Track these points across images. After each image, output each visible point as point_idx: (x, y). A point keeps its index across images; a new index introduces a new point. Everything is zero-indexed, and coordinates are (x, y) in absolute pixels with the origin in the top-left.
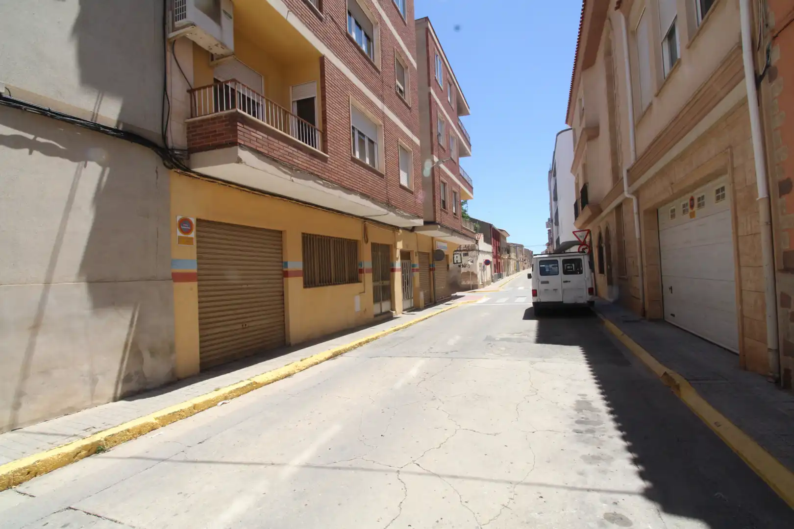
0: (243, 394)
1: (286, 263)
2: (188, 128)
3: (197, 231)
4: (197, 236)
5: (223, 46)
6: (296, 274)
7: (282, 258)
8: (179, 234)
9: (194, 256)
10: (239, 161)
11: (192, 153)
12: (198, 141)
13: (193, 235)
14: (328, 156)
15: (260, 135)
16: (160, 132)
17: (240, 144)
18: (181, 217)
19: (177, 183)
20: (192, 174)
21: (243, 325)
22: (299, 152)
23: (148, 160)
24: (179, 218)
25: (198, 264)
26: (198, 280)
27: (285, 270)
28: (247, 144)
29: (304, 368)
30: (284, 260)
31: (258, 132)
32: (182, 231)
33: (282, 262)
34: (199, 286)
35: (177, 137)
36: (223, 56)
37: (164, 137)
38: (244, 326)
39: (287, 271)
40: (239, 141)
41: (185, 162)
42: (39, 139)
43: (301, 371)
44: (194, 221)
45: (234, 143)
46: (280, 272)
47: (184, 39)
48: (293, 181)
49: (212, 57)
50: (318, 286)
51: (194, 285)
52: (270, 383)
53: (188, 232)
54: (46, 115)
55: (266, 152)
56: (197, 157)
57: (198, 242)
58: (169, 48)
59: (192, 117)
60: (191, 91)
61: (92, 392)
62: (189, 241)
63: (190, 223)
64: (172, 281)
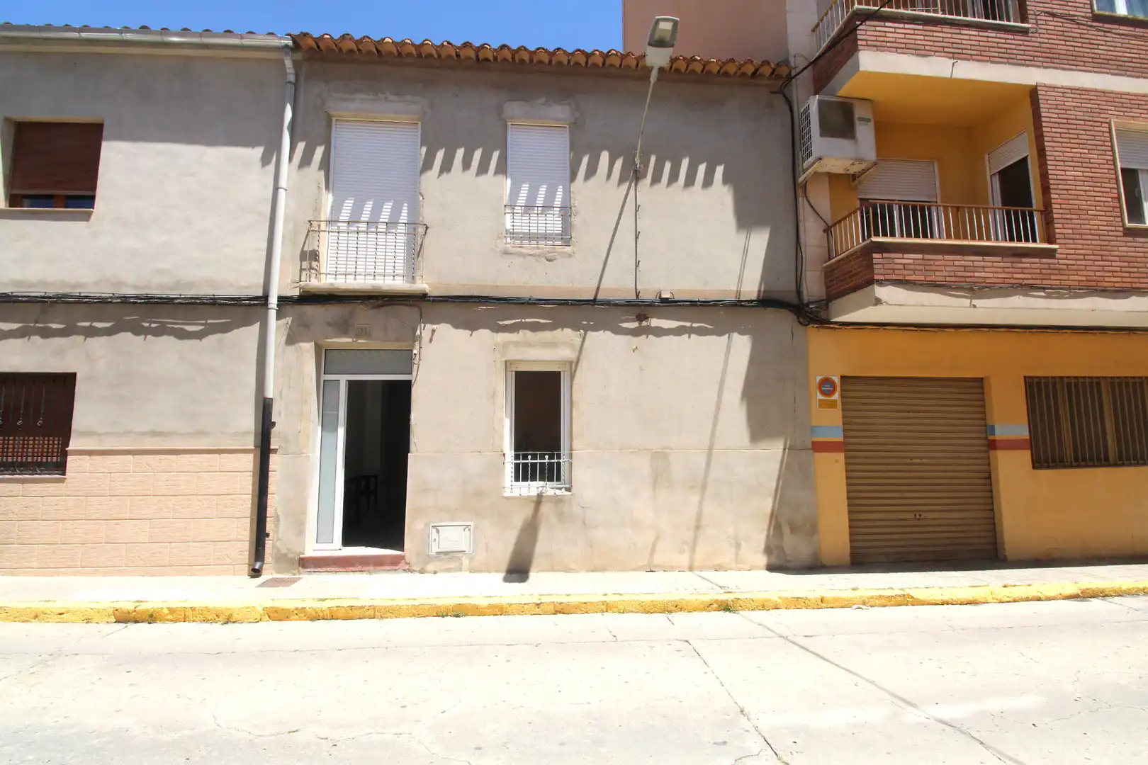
0: (891, 606)
1: (992, 428)
2: (826, 274)
3: (842, 390)
4: (842, 397)
5: (860, 161)
6: (1013, 445)
7: (985, 419)
8: (820, 396)
9: (839, 422)
10: (878, 302)
11: (831, 301)
12: (835, 286)
13: (836, 396)
14: (1056, 246)
15: (910, 258)
16: (793, 288)
17: (878, 281)
18: (821, 377)
19: (817, 339)
20: (832, 326)
21: (915, 515)
22: (987, 258)
23: (782, 321)
24: (819, 378)
25: (844, 430)
26: (846, 451)
27: (991, 438)
28: (887, 277)
29: (1009, 599)
30: (989, 423)
31: (906, 256)
32: (823, 393)
33: (986, 426)
34: (846, 458)
35: (813, 287)
36: (864, 171)
37: (799, 292)
38: (918, 517)
39: (994, 441)
40: (876, 277)
41: (823, 315)
42: (695, 325)
43: (1001, 602)
44: (837, 380)
45: (870, 282)
46: (984, 442)
47: (816, 175)
48: (975, 306)
49: (854, 177)
50: (1071, 466)
51: (840, 457)
52: (938, 604)
53: (832, 393)
54: (696, 305)
55: (923, 278)
56: (836, 305)
57: (843, 404)
58: (800, 192)
59: (830, 259)
60: (828, 230)
61: (737, 554)
62: (832, 404)
63: (833, 383)
64: (812, 451)
